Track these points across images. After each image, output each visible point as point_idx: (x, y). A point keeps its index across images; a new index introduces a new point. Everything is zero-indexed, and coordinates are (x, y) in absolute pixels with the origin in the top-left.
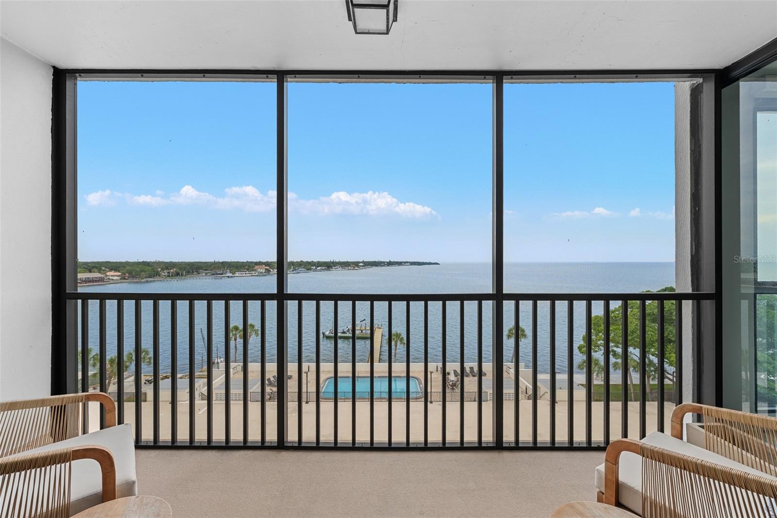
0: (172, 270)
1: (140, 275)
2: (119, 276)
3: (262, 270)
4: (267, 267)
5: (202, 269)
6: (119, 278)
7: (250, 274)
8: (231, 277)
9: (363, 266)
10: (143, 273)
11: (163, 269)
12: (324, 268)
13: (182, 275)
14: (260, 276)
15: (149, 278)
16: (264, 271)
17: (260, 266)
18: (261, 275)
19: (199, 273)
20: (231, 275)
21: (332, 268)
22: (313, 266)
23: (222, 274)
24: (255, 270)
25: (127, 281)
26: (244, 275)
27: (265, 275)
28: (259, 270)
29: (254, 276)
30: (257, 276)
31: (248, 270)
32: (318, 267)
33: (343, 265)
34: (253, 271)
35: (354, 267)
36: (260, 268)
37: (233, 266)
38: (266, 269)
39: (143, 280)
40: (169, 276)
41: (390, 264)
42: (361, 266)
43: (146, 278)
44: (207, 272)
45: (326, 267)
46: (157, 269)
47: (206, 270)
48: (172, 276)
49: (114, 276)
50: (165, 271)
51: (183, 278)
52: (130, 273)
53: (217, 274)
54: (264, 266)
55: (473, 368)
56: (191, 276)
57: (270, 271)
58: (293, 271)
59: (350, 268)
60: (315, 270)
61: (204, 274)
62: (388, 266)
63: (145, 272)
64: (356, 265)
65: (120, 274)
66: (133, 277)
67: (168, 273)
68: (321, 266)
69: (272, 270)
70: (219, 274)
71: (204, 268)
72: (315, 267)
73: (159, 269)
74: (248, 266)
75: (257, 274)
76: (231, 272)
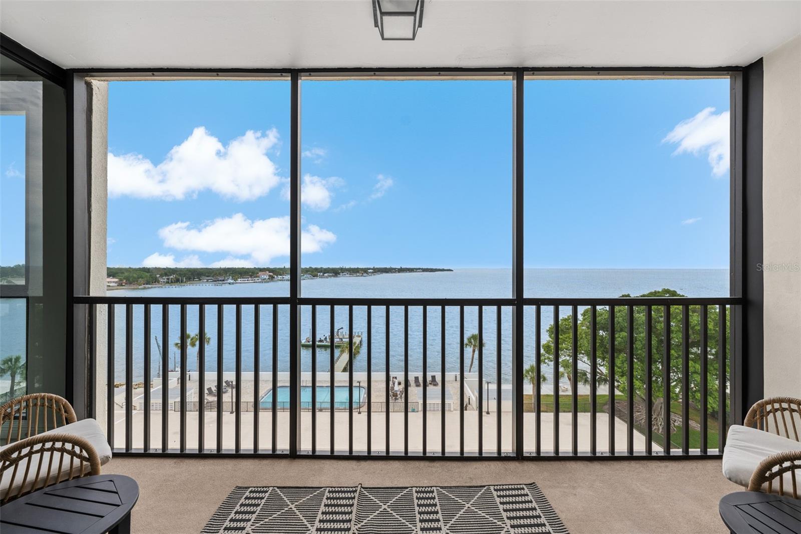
0: (172, 277)
1: (137, 281)
2: (116, 282)
3: (265, 277)
4: (271, 274)
5: (205, 275)
6: (116, 284)
7: (252, 280)
8: (233, 283)
9: (372, 273)
10: (140, 279)
11: (161, 276)
12: (331, 274)
13: (182, 282)
14: (262, 282)
15: (147, 284)
16: (268, 278)
17: (264, 273)
18: (264, 281)
19: (200, 280)
20: (232, 281)
21: (339, 275)
22: (319, 272)
23: (223, 281)
24: (258, 277)
25: (124, 287)
26: (246, 281)
27: (268, 282)
28: (263, 276)
29: (256, 282)
30: (260, 282)
31: (251, 276)
32: (324, 273)
33: (351, 272)
34: (256, 277)
35: (362, 274)
37: (236, 272)
38: (270, 276)
39: (140, 287)
40: (168, 283)
41: (401, 270)
42: (370, 272)
43: (144, 284)
44: (209, 278)
45: (334, 273)
46: (156, 275)
47: (208, 276)
48: (172, 282)
49: (111, 282)
50: (164, 277)
51: (183, 284)
52: (127, 279)
53: (218, 281)
54: (267, 272)
55: (418, 377)
56: (193, 282)
57: (274, 277)
59: (358, 274)
60: (322, 277)
61: (206, 281)
62: (399, 272)
63: (142, 278)
64: (365, 271)
65: (117, 280)
66: (131, 283)
67: (168, 279)
68: (328, 272)
69: (276, 277)
70: (221, 281)
71: (207, 274)
72: (322, 274)
73: (158, 276)
74: (252, 273)
75: (260, 280)
76: (232, 279)
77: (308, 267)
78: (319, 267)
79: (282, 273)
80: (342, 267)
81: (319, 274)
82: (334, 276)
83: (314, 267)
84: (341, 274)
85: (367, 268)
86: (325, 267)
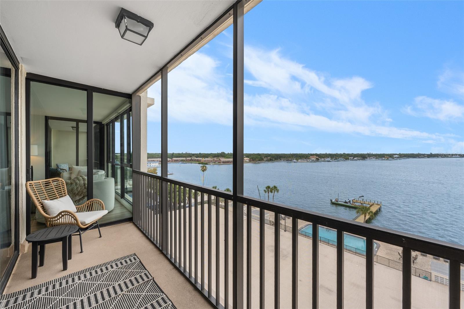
0: (268, 158)
1: (256, 160)
3: (314, 159)
4: (317, 157)
5: (283, 157)
6: (249, 161)
7: (306, 161)
8: (296, 162)
9: (398, 157)
10: (257, 159)
11: (265, 157)
12: (359, 158)
13: (273, 160)
14: (312, 162)
15: (259, 161)
17: (313, 156)
18: (313, 161)
19: (281, 160)
20: (295, 161)
22: (350, 157)
23: (291, 160)
25: (251, 162)
26: (303, 161)
27: (315, 162)
28: (312, 159)
29: (309, 162)
30: (310, 162)
31: (306, 158)
32: (354, 157)
34: (309, 159)
35: (388, 158)
36: (313, 158)
37: (298, 156)
38: (316, 158)
39: (257, 162)
40: (267, 161)
42: (396, 157)
43: (258, 161)
44: (285, 159)
45: (362, 157)
47: (284, 158)
50: (266, 158)
51: (273, 161)
52: (252, 158)
53: (289, 160)
54: (315, 156)
56: (277, 161)
57: (319, 159)
58: (335, 160)
59: (384, 159)
61: (283, 160)
63: (257, 158)
64: (391, 156)
65: (249, 159)
66: (253, 160)
67: (267, 159)
68: (357, 157)
69: (320, 159)
70: (290, 160)
71: (284, 157)
72: (352, 158)
73: (263, 157)
74: (306, 156)
75: (311, 161)
76: (296, 160)
77: (342, 153)
78: (351, 153)
79: (324, 157)
80: (369, 153)
81: (350, 158)
82: (362, 160)
83: (347, 153)
84: (369, 158)
85: (393, 154)
86: (355, 153)
